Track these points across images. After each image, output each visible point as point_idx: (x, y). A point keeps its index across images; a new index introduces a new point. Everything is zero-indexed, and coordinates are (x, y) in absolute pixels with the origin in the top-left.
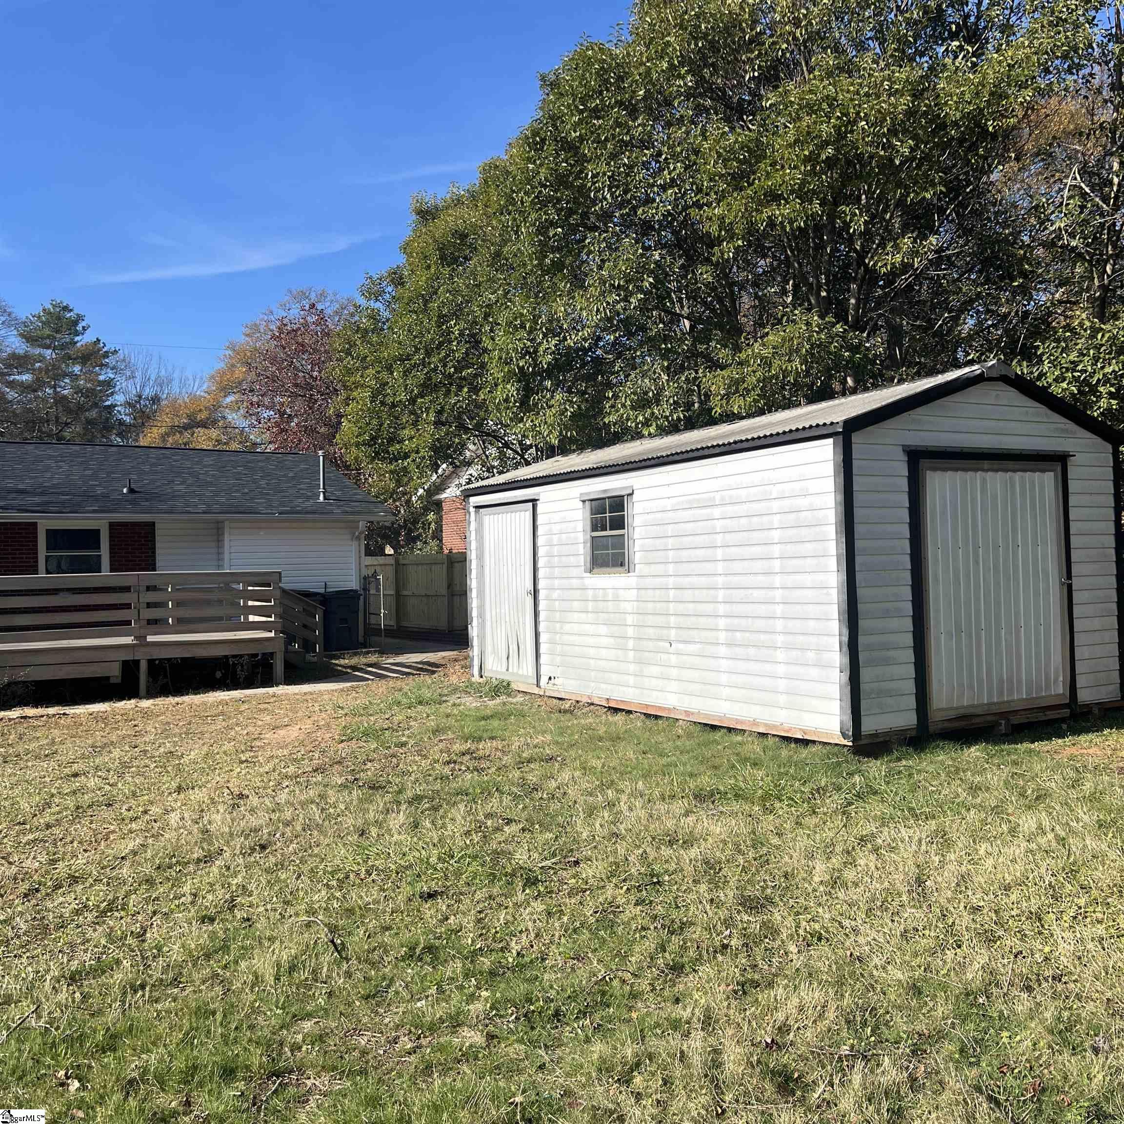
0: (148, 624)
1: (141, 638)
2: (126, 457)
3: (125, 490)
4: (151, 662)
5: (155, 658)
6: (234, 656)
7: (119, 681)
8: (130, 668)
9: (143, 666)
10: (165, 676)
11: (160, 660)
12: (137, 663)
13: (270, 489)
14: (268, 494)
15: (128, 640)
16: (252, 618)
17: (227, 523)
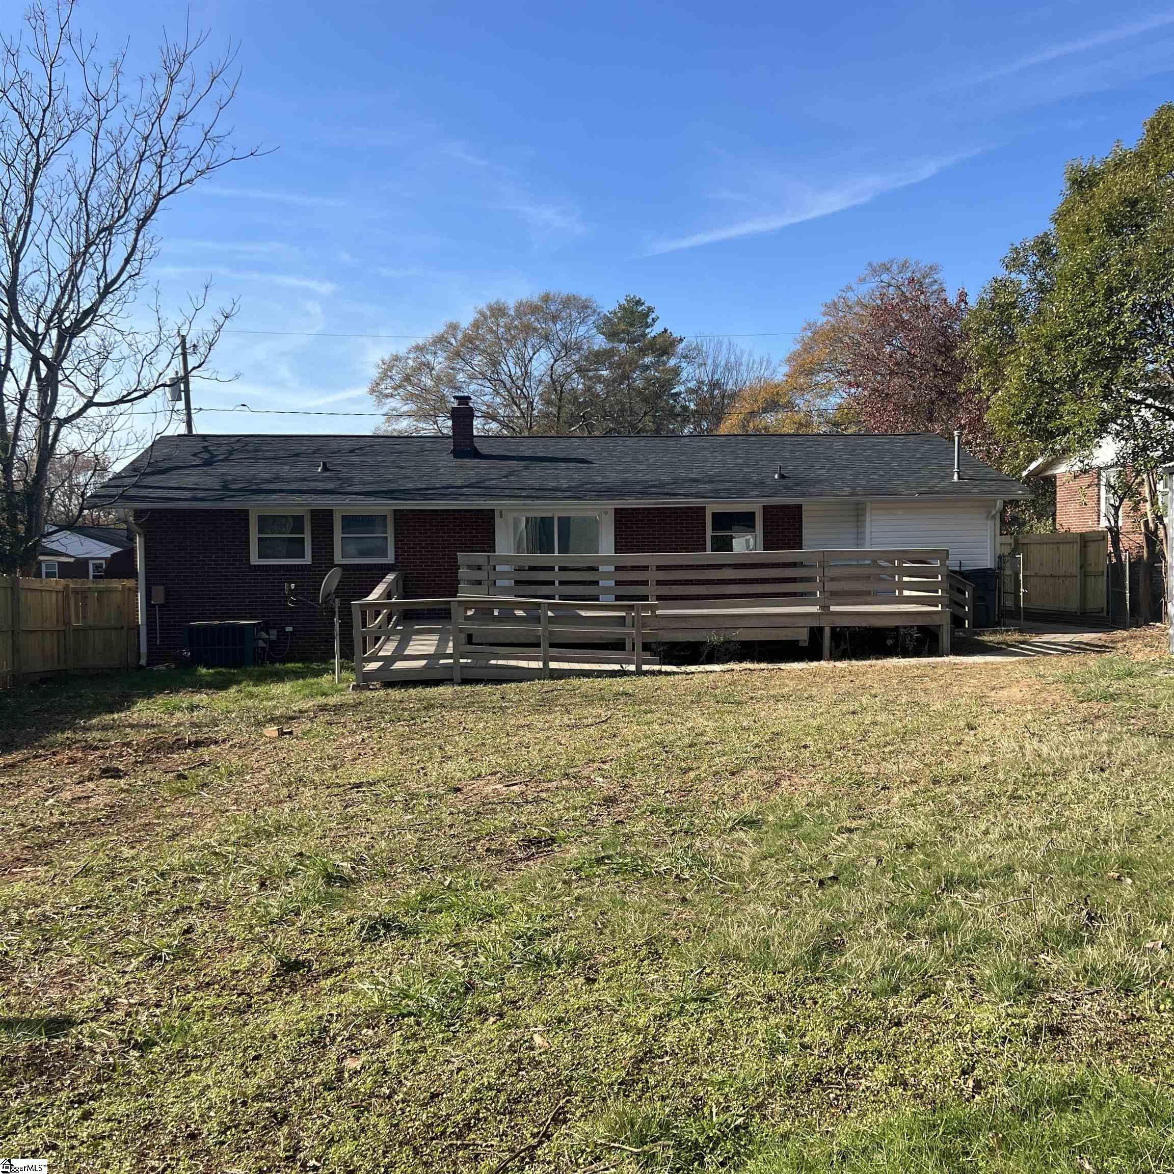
0: (831, 595)
1: (825, 607)
2: (766, 445)
3: (776, 476)
4: (833, 629)
5: (837, 625)
6: (905, 627)
7: (806, 644)
8: (816, 633)
9: (827, 633)
10: (846, 643)
11: (841, 627)
12: (821, 629)
13: (903, 471)
14: (902, 476)
15: (815, 609)
16: (906, 593)
17: (869, 505)
